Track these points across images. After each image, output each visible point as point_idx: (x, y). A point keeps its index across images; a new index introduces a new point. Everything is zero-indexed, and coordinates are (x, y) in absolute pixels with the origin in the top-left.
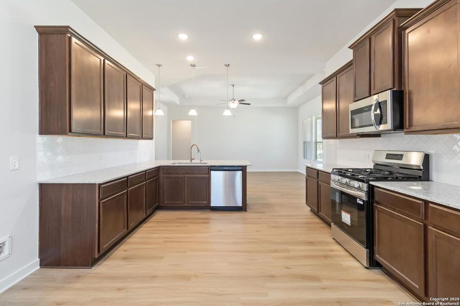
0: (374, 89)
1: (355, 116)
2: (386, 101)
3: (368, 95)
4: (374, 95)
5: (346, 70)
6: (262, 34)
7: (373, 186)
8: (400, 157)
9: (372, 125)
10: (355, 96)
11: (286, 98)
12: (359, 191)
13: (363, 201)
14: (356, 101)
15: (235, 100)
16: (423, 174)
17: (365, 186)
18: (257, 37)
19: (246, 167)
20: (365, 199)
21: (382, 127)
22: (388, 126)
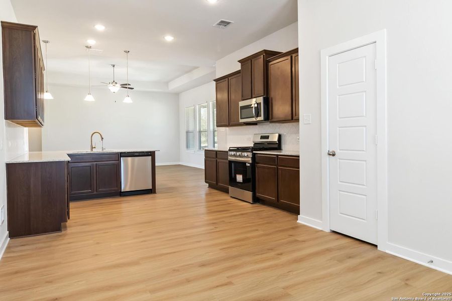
0: (254, 94)
1: (243, 110)
2: (260, 103)
3: (250, 97)
4: (255, 98)
5: (236, 76)
6: (174, 37)
7: (255, 154)
8: (267, 137)
9: (253, 117)
10: (242, 96)
11: (167, 83)
12: (247, 158)
13: (250, 163)
14: (243, 100)
15: (116, 83)
16: (278, 146)
17: (250, 154)
18: (169, 38)
19: (154, 152)
20: (250, 162)
21: (259, 119)
22: (261, 118)
